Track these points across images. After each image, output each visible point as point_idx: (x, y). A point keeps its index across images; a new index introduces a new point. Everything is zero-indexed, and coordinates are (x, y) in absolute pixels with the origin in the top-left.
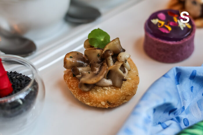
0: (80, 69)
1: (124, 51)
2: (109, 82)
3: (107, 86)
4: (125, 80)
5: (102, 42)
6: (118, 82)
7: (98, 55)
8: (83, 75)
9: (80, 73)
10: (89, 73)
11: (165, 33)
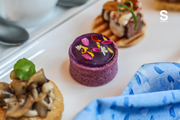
0: (6, 100)
1: (48, 81)
2: (34, 113)
3: (33, 117)
4: (50, 110)
5: (27, 72)
6: (43, 113)
7: (23, 88)
8: (10, 107)
9: (7, 104)
10: (15, 104)
11: (88, 60)
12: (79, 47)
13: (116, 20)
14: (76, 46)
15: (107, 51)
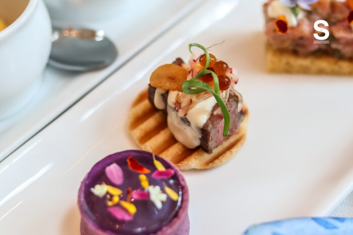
12: (100, 190)
13: (181, 114)
14: (94, 187)
15: (164, 197)
